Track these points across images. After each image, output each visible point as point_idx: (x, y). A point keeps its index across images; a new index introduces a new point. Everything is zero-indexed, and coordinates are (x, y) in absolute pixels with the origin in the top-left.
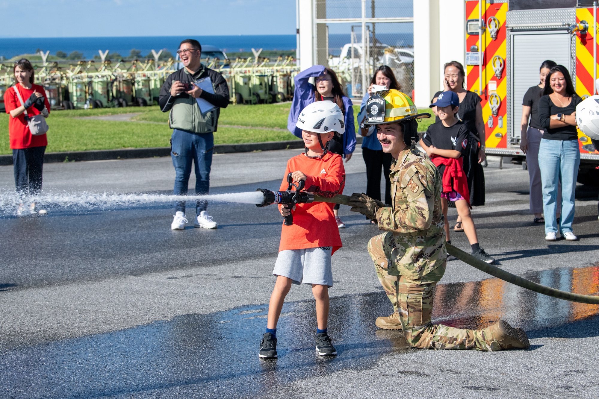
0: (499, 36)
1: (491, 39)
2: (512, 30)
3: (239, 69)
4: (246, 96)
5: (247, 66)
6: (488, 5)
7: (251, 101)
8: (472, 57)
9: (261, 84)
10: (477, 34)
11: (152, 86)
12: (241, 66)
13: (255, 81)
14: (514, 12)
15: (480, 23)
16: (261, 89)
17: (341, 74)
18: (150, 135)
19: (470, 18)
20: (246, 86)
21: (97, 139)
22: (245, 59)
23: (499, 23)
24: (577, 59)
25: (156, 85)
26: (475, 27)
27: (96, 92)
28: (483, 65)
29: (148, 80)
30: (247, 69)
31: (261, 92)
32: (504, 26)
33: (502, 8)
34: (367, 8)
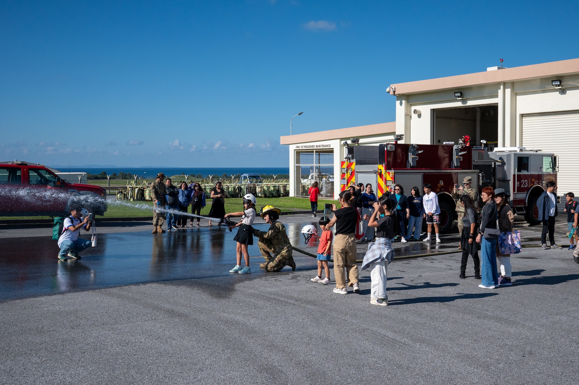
0: (352, 174)
1: (350, 175)
2: (357, 172)
3: (266, 183)
4: (268, 194)
5: (268, 183)
6: (349, 163)
7: (270, 196)
8: (343, 182)
9: (274, 190)
10: (345, 173)
11: (230, 189)
12: (266, 182)
13: (272, 189)
14: (357, 166)
15: (346, 169)
16: (274, 192)
17: (307, 186)
18: (228, 209)
19: (342, 168)
20: (268, 190)
21: (207, 210)
22: (268, 180)
23: (352, 169)
24: (378, 183)
25: (231, 190)
26: (344, 171)
27: (207, 192)
28: (347, 185)
29: (228, 188)
30: (269, 183)
31: (274, 193)
32: (354, 171)
33: (353, 164)
34: (316, 160)
